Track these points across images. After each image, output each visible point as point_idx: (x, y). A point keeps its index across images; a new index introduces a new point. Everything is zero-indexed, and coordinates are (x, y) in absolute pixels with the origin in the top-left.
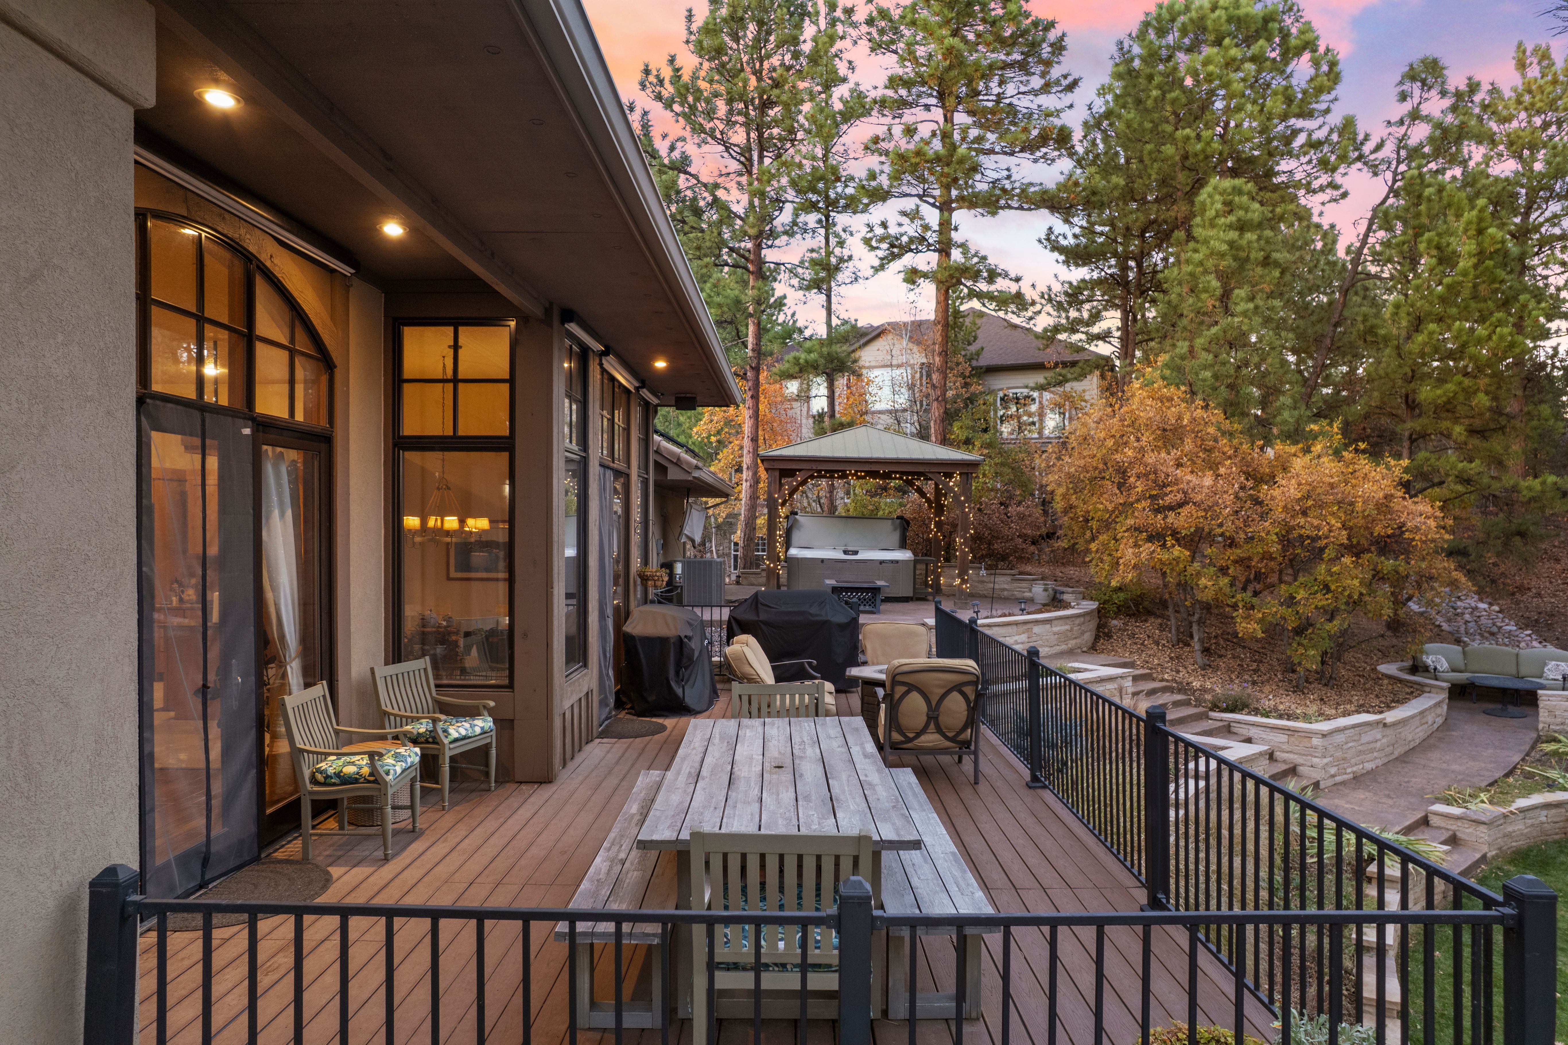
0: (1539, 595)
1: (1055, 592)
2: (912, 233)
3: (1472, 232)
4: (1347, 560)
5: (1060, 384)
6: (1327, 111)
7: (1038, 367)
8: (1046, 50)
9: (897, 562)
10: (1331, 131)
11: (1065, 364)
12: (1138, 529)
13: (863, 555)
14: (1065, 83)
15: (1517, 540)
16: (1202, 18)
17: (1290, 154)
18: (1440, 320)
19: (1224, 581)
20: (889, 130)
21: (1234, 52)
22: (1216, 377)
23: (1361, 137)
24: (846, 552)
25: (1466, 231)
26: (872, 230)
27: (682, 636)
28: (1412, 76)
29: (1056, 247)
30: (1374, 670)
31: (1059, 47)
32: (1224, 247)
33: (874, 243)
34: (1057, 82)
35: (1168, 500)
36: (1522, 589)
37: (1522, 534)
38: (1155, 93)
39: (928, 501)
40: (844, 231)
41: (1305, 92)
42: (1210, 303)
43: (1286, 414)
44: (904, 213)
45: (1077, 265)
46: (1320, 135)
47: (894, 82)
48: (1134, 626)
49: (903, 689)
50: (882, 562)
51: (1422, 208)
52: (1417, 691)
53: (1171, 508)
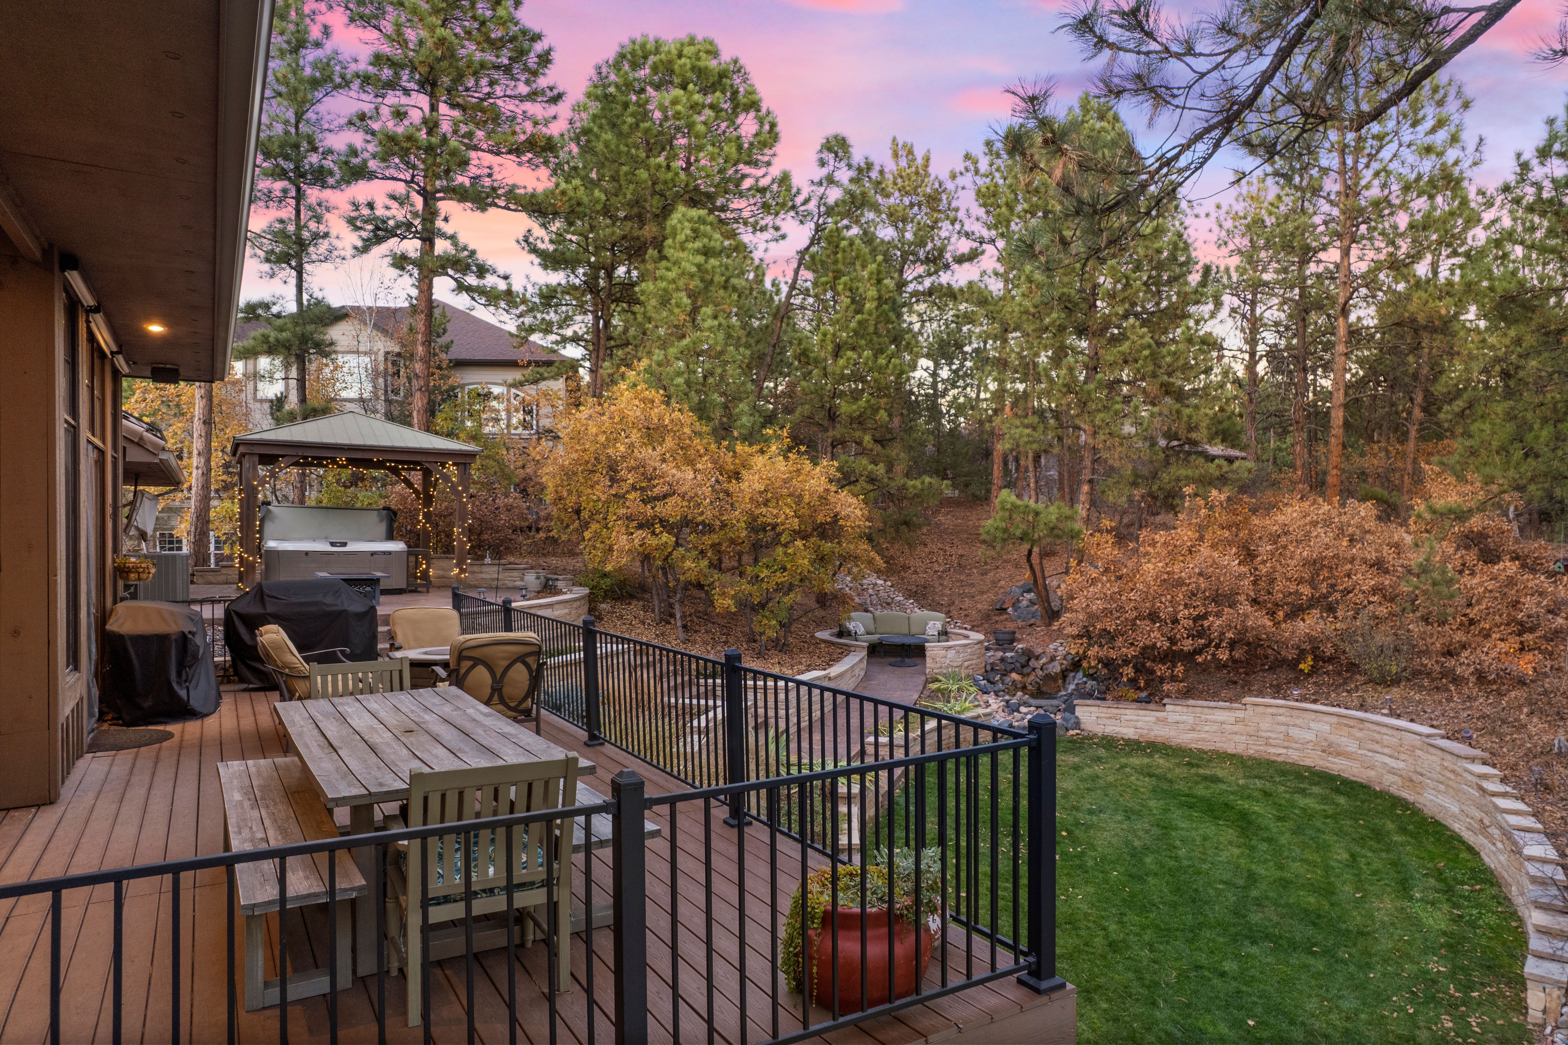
0: (916, 572)
1: (548, 580)
2: (400, 217)
3: (874, 281)
4: (799, 543)
5: (535, 382)
6: (768, 164)
7: (512, 364)
8: (532, 60)
9: (390, 553)
10: (773, 181)
11: (538, 364)
12: (629, 518)
13: (352, 547)
14: (549, 94)
15: (904, 528)
16: (670, 62)
17: (741, 195)
18: (853, 349)
19: (705, 563)
20: (377, 109)
21: (697, 97)
22: (688, 383)
23: (794, 190)
24: (333, 544)
25: (870, 279)
26: (357, 209)
27: (186, 631)
28: (828, 147)
29: (534, 250)
30: (813, 637)
31: (545, 59)
32: (694, 269)
33: (358, 224)
34: (543, 93)
35: (656, 491)
36: (905, 568)
37: (906, 523)
38: (630, 120)
39: (416, 491)
40: (319, 205)
41: (751, 144)
42: (682, 317)
43: (745, 419)
44: (393, 197)
45: (555, 269)
46: (764, 182)
47: (378, 59)
48: (620, 608)
49: (470, 663)
50: (373, 554)
51: (839, 256)
52: (846, 650)
53: (657, 498)
